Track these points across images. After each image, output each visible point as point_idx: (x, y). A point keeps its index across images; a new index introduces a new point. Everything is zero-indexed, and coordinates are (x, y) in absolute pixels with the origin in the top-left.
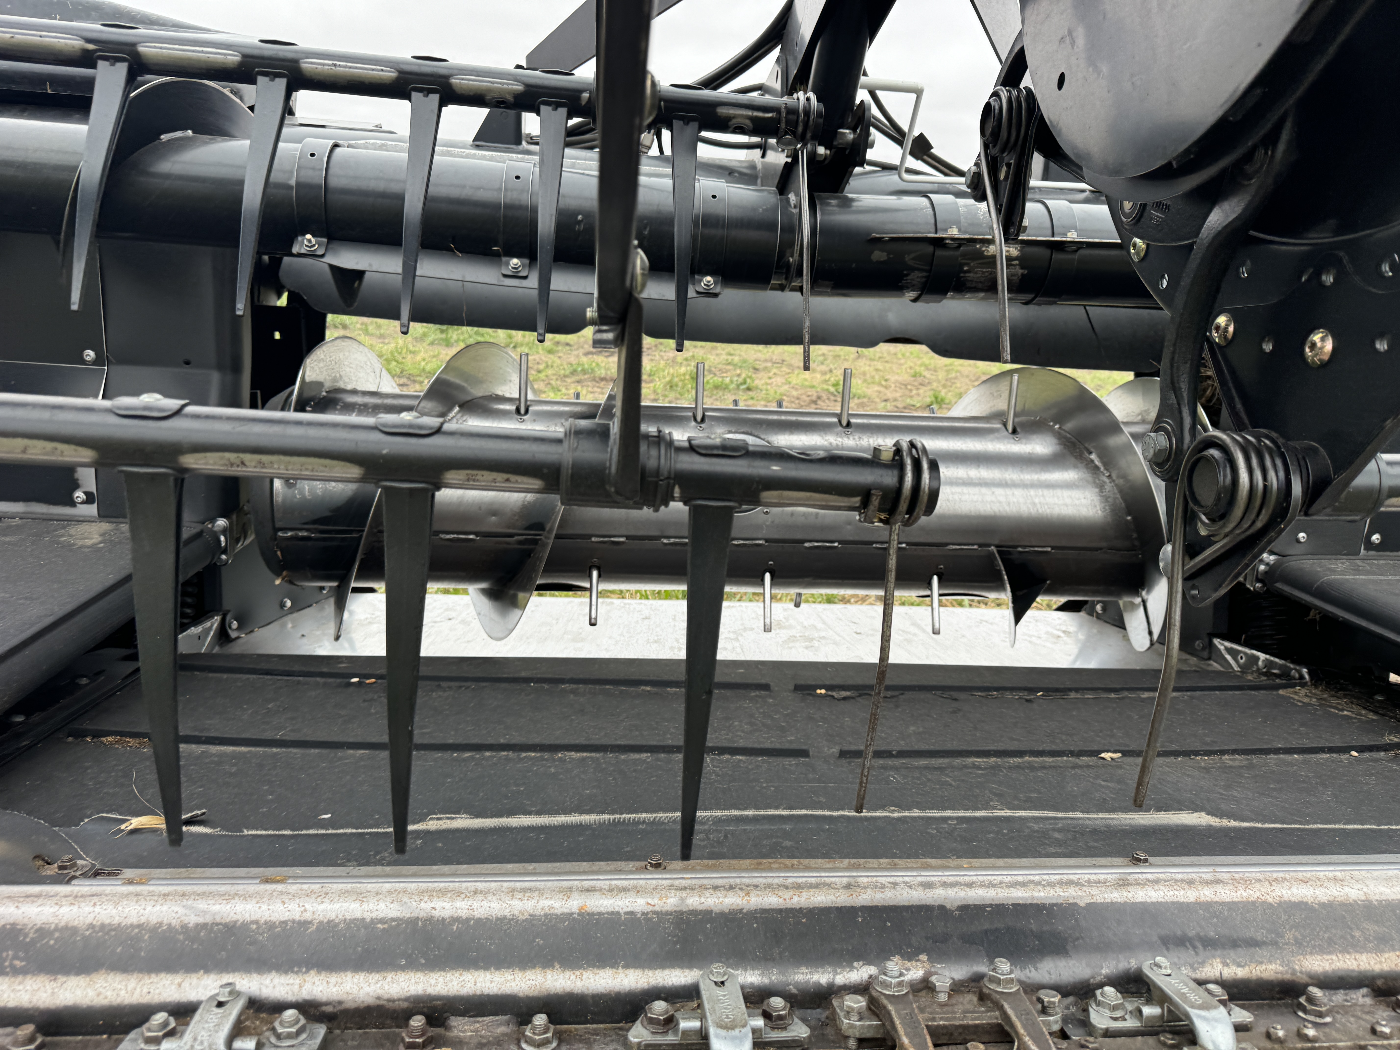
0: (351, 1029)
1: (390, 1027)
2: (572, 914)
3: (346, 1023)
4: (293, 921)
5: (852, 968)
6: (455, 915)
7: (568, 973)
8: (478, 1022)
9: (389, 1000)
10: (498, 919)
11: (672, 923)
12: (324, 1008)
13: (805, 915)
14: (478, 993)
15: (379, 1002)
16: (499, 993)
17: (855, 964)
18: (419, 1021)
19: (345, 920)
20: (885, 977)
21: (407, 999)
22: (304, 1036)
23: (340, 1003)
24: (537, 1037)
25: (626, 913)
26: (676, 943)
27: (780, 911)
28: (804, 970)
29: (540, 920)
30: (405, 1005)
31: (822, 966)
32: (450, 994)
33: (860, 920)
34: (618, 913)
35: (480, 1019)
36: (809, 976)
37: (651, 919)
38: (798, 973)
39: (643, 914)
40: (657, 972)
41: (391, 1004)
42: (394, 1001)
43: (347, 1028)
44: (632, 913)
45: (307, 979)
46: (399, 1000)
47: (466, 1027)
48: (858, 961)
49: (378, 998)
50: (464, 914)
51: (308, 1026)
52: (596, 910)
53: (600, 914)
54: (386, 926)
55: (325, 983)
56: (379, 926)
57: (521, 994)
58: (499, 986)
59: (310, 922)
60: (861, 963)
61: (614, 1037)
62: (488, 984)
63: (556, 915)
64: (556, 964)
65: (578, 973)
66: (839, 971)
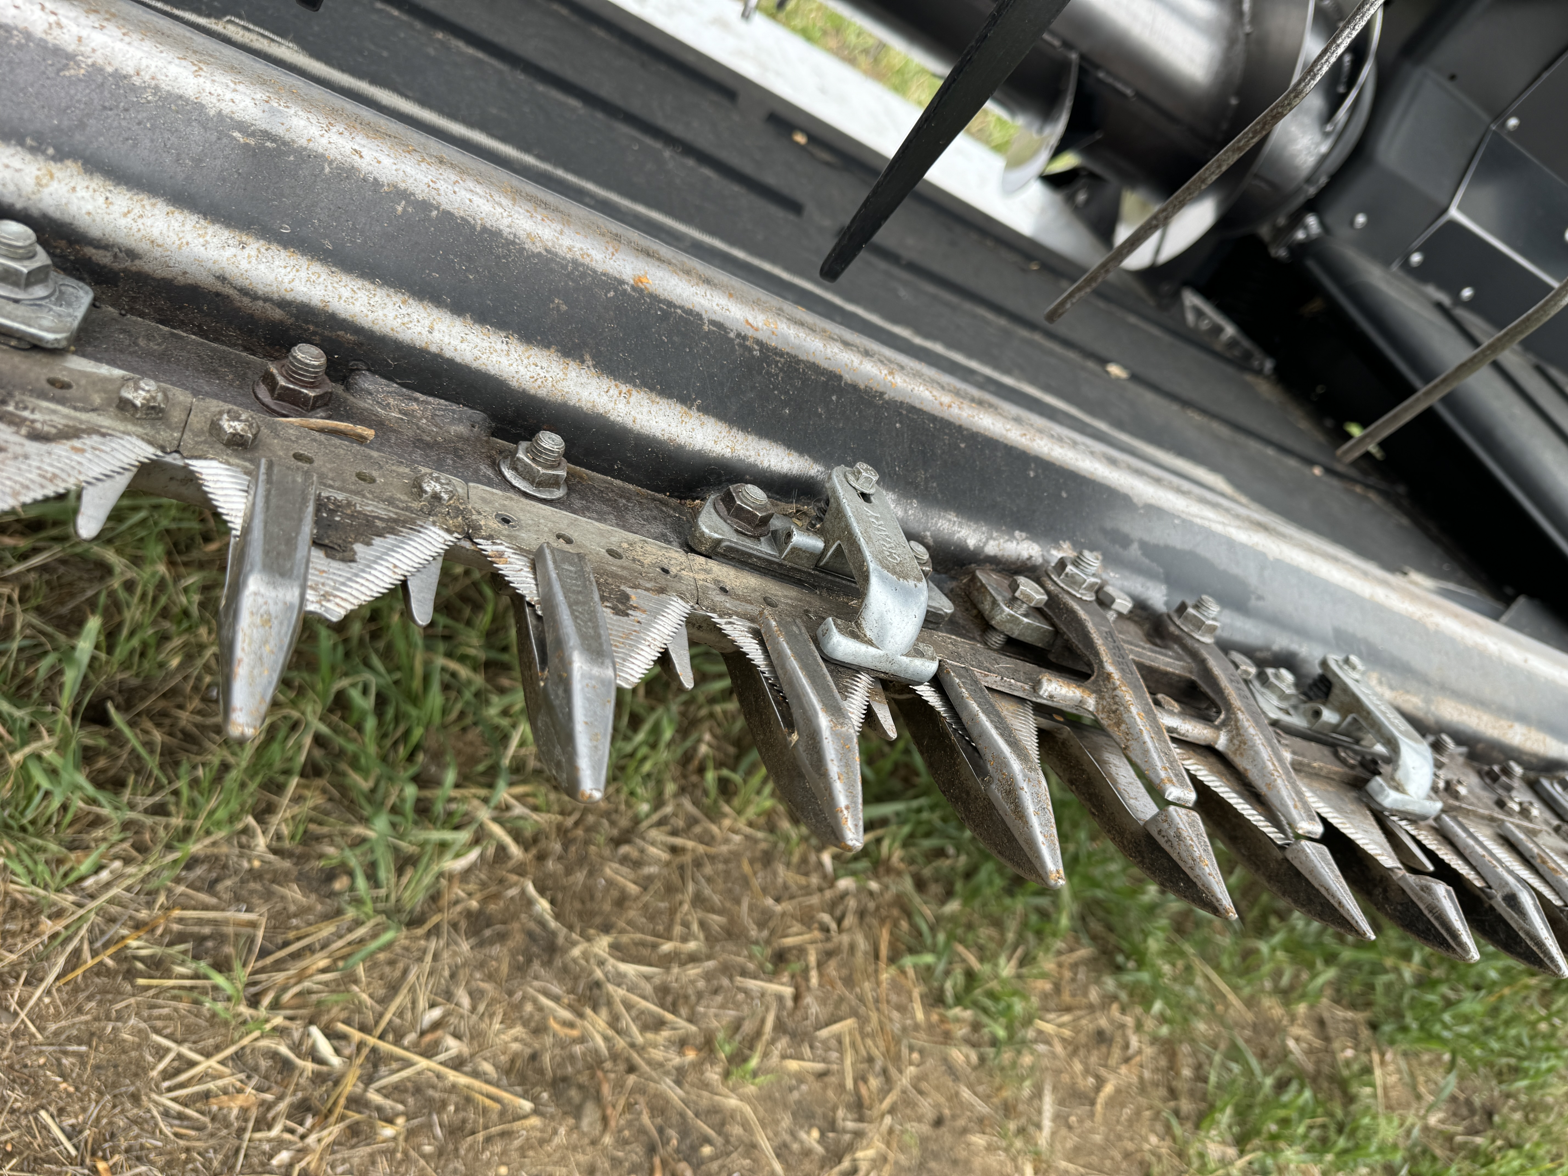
0: (142, 315)
1: (233, 345)
2: (622, 282)
3: (134, 300)
4: (28, 35)
5: (1012, 538)
6: (403, 186)
7: (606, 383)
8: (416, 400)
9: (244, 292)
10: (484, 229)
11: (781, 370)
12: (90, 251)
13: (964, 439)
14: (434, 349)
15: (219, 287)
16: (475, 365)
17: (1017, 533)
18: (316, 358)
19: (157, 88)
20: (1075, 570)
21: (283, 304)
22: (39, 291)
23: (132, 254)
24: (542, 471)
25: (713, 322)
26: (786, 404)
27: (934, 418)
28: (952, 516)
29: (564, 267)
30: (278, 314)
31: (977, 521)
32: (376, 328)
33: (1032, 474)
34: (699, 316)
35: (422, 397)
36: (956, 528)
37: (750, 350)
38: (944, 517)
39: (739, 335)
40: (750, 438)
41: (246, 300)
42: (255, 297)
43: (132, 311)
44: (719, 325)
45: (58, 174)
46: (267, 299)
47: (391, 401)
48: (1021, 530)
49: (222, 278)
50: (421, 192)
51: (53, 274)
52: (664, 294)
53: (670, 304)
54: (252, 142)
55: (101, 200)
56: (236, 134)
57: (514, 384)
58: (477, 353)
59: (71, 57)
60: (1024, 535)
61: (655, 512)
62: (455, 342)
63: (595, 272)
64: (587, 357)
65: (624, 388)
66: (995, 534)
